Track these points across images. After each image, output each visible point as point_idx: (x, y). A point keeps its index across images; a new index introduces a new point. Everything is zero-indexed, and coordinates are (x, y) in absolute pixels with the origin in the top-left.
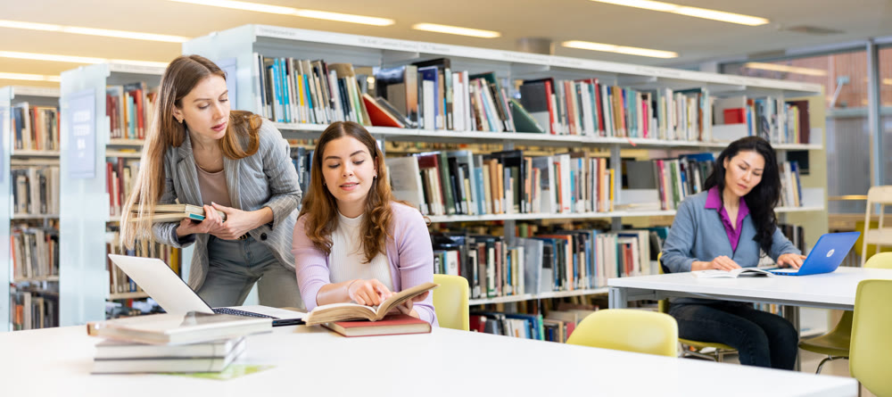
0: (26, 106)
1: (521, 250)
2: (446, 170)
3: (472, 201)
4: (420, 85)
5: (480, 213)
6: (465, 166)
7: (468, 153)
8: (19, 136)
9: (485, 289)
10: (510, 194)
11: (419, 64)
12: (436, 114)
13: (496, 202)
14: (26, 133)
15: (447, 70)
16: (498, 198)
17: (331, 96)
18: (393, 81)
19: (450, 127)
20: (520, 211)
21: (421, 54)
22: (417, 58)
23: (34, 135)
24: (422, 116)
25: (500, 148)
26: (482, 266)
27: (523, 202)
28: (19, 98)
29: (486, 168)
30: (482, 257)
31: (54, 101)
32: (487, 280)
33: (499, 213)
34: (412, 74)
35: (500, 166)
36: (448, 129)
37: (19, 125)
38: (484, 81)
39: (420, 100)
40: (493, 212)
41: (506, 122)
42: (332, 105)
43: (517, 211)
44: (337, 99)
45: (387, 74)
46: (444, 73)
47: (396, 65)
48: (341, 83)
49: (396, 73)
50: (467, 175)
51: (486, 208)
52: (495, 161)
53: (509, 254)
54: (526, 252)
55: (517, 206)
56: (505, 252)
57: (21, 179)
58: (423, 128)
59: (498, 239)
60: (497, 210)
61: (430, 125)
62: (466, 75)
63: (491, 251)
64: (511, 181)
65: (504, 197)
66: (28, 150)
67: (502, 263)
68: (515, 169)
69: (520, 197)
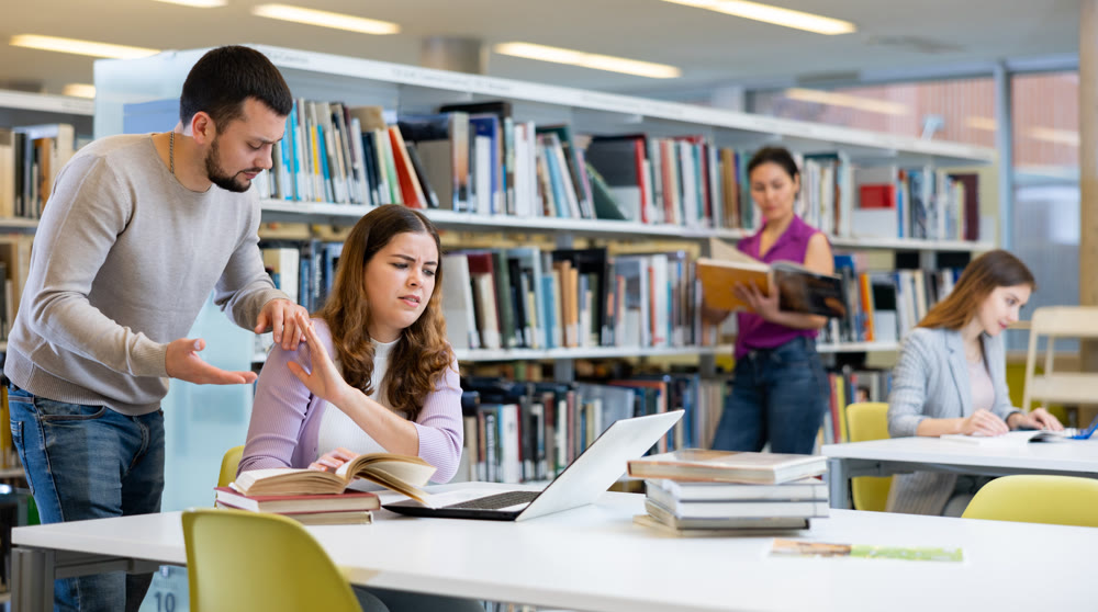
1: (597, 405)
2: (506, 278)
3: (538, 326)
4: (472, 145)
5: (550, 345)
6: (529, 271)
7: (533, 251)
9: (552, 466)
10: (587, 317)
12: (493, 189)
13: (569, 328)
15: (508, 121)
16: (571, 322)
17: (353, 159)
19: (511, 209)
20: (600, 344)
21: (475, 95)
22: (468, 98)
24: (474, 191)
26: (549, 429)
27: (604, 331)
29: (554, 275)
30: (549, 414)
32: (556, 451)
33: (573, 345)
34: (461, 126)
35: (574, 273)
36: (508, 213)
38: (554, 137)
39: (471, 167)
40: (565, 344)
41: (584, 204)
42: (355, 172)
43: (595, 343)
44: (360, 165)
46: (503, 125)
48: (368, 140)
50: (532, 288)
51: (556, 338)
52: (568, 263)
53: (584, 411)
54: (604, 408)
55: (595, 336)
56: (580, 407)
58: (475, 211)
59: (570, 388)
60: (569, 340)
61: (482, 210)
62: (531, 127)
63: (562, 406)
64: (589, 296)
65: (579, 321)
67: (575, 424)
68: (594, 277)
69: (601, 321)
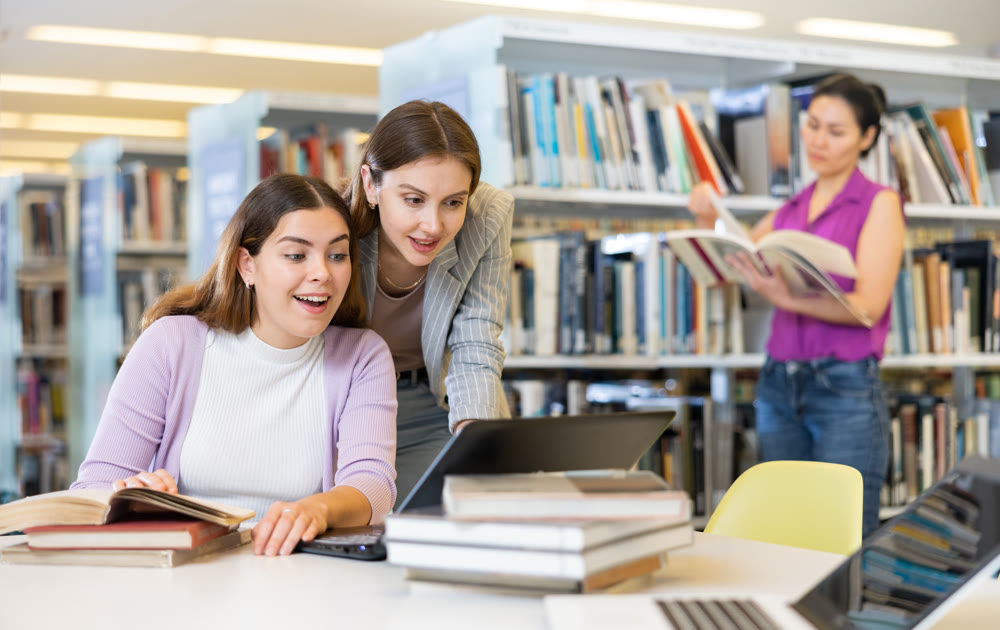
0: (139, 170)
1: (983, 421)
4: (794, 122)
5: (907, 350)
8: (128, 220)
9: (913, 490)
10: (963, 319)
11: (794, 83)
13: (937, 333)
14: (140, 214)
16: (941, 324)
17: (632, 140)
18: (746, 115)
20: (982, 348)
21: (799, 65)
22: (788, 70)
23: (152, 217)
24: (798, 173)
25: (947, 236)
26: (910, 448)
27: (988, 335)
28: (128, 157)
29: (918, 271)
30: (910, 431)
31: (180, 160)
32: (919, 474)
33: (943, 351)
34: (778, 99)
35: (945, 269)
37: (129, 201)
39: (794, 147)
40: (931, 349)
41: (954, 190)
42: (635, 156)
43: (976, 347)
44: (643, 146)
45: (736, 103)
47: (750, 85)
48: (652, 117)
49: (751, 99)
51: (918, 344)
52: (934, 259)
53: (961, 427)
54: (991, 425)
55: (976, 340)
56: (954, 424)
57: (132, 291)
59: (940, 401)
60: (938, 344)
63: (927, 422)
64: (966, 296)
65: (953, 322)
66: (143, 244)
67: (947, 443)
68: (974, 274)
69: (983, 325)
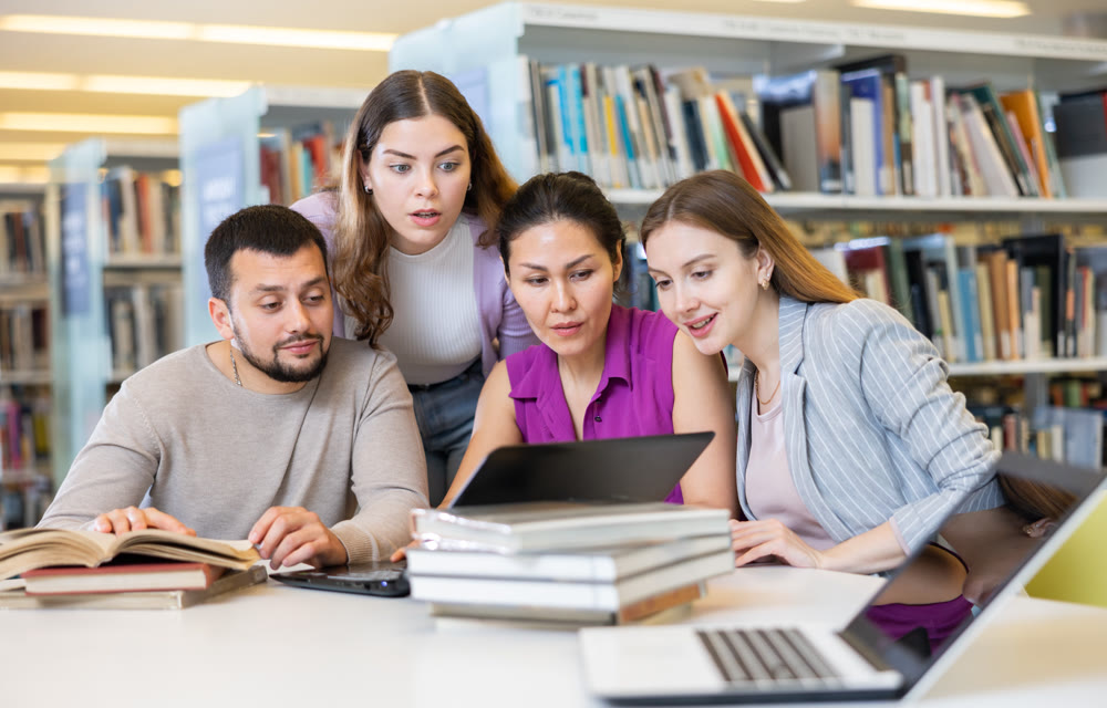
0: (126, 175)
1: (1057, 433)
2: (901, 276)
3: (954, 333)
4: (845, 111)
5: (972, 357)
6: (939, 266)
7: (941, 243)
8: (114, 230)
10: (1034, 322)
11: (843, 67)
12: (879, 163)
13: (1005, 338)
14: (128, 224)
15: (901, 78)
16: (1009, 328)
17: (668, 135)
18: (793, 103)
19: (908, 187)
20: (1055, 354)
21: (849, 48)
22: (838, 52)
23: (142, 227)
24: (851, 167)
25: (1012, 230)
27: (1061, 338)
28: (112, 161)
29: (981, 271)
31: (173, 163)
33: (1011, 357)
34: (827, 87)
35: (1012, 267)
36: (904, 193)
37: (115, 210)
38: (970, 99)
39: (845, 136)
40: (999, 355)
41: (1022, 181)
42: (672, 153)
43: (1048, 353)
44: (680, 141)
45: (781, 90)
46: (893, 84)
47: (798, 70)
48: (690, 109)
49: (799, 85)
50: (944, 284)
51: (985, 348)
52: (1001, 256)
53: (1033, 440)
54: (1066, 437)
55: (1048, 344)
56: (1025, 436)
57: (121, 309)
58: (852, 193)
59: (1009, 411)
60: (1006, 350)
61: (867, 188)
62: (938, 85)
64: (1036, 295)
65: (1022, 326)
66: (132, 257)
68: (1044, 272)
69: (1056, 327)
